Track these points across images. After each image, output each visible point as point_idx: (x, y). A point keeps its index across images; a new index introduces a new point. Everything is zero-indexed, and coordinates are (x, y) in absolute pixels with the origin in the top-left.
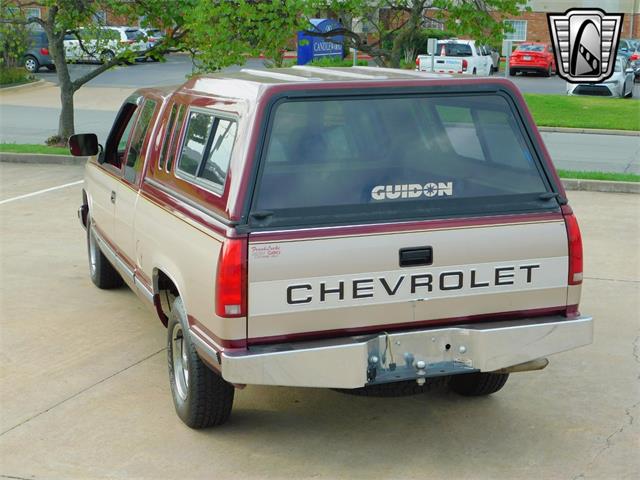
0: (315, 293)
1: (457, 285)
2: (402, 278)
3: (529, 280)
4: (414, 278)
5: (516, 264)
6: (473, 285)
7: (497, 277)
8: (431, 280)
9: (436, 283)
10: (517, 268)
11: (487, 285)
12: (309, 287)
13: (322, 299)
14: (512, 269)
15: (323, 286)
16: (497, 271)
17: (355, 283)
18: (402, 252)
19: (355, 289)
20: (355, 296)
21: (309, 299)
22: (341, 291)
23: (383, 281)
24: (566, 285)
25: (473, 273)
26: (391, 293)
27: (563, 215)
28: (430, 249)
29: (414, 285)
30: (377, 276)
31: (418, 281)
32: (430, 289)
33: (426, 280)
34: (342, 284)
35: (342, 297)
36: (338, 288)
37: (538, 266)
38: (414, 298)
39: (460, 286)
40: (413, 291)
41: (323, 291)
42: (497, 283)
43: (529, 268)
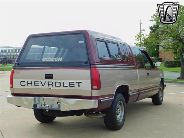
0: (26, 84)
1: (59, 85)
2: (45, 82)
3: (79, 86)
4: (48, 82)
5: (75, 81)
6: (63, 86)
7: (70, 84)
8: (52, 83)
9: (54, 84)
10: (75, 82)
11: (67, 86)
12: (25, 82)
13: (28, 85)
14: (74, 82)
15: (28, 82)
16: (70, 83)
17: (35, 82)
18: (46, 75)
19: (35, 84)
20: (35, 86)
21: (25, 85)
22: (32, 84)
23: (41, 82)
24: (90, 89)
25: (63, 82)
26: (43, 86)
27: (91, 68)
28: (52, 75)
29: (48, 84)
30: (39, 81)
31: (49, 83)
32: (52, 86)
33: (51, 83)
34: (32, 82)
35: (32, 85)
36: (31, 83)
37: (81, 82)
38: (48, 88)
39: (60, 86)
40: (48, 86)
41: (28, 84)
42: (70, 86)
43: (79, 83)
